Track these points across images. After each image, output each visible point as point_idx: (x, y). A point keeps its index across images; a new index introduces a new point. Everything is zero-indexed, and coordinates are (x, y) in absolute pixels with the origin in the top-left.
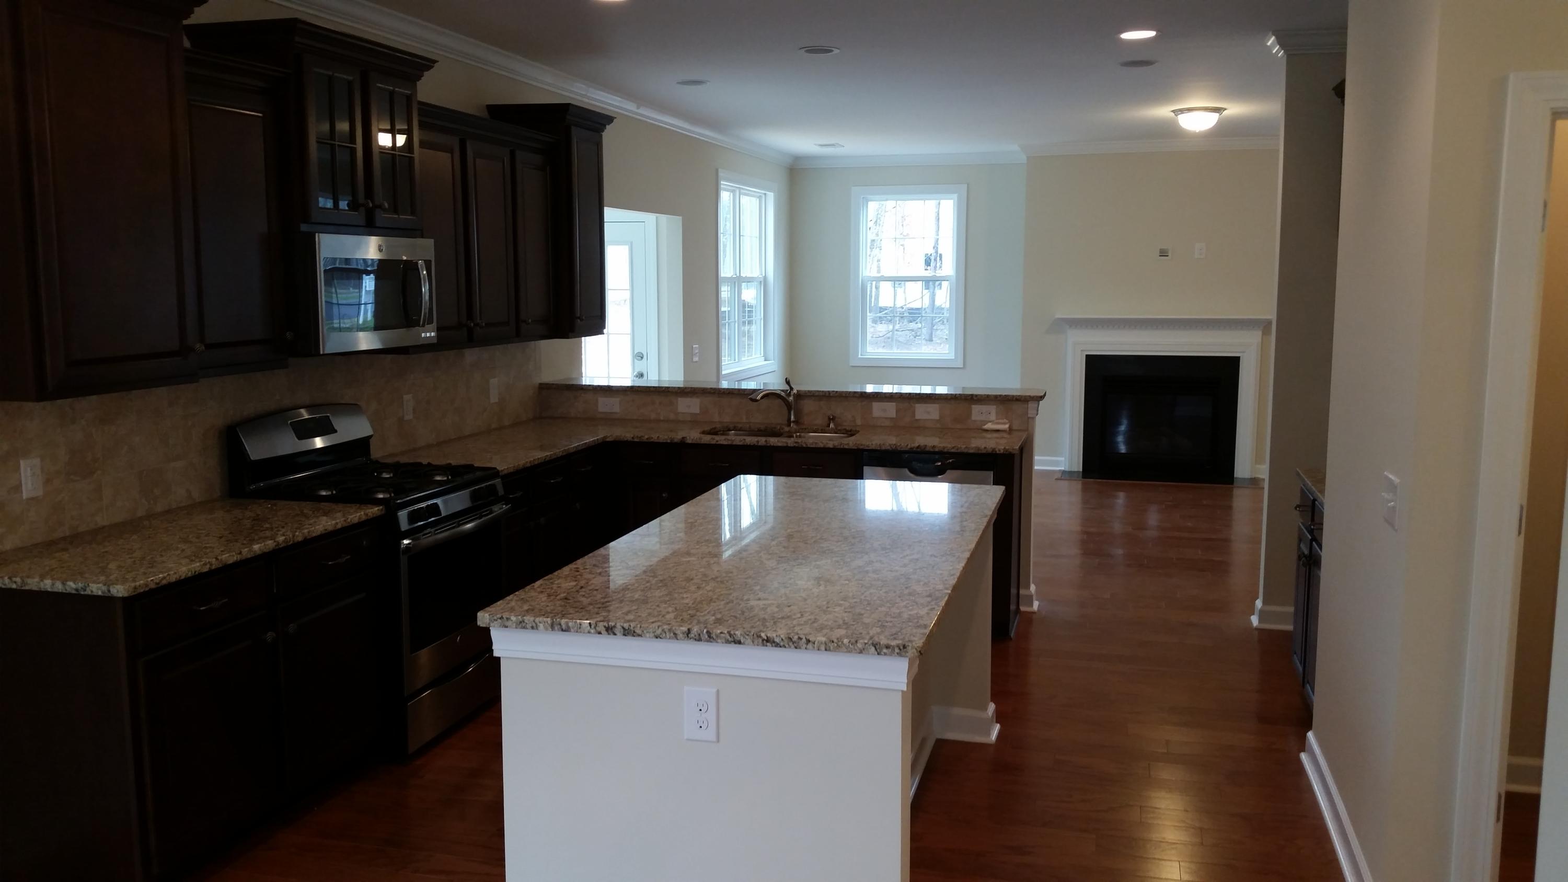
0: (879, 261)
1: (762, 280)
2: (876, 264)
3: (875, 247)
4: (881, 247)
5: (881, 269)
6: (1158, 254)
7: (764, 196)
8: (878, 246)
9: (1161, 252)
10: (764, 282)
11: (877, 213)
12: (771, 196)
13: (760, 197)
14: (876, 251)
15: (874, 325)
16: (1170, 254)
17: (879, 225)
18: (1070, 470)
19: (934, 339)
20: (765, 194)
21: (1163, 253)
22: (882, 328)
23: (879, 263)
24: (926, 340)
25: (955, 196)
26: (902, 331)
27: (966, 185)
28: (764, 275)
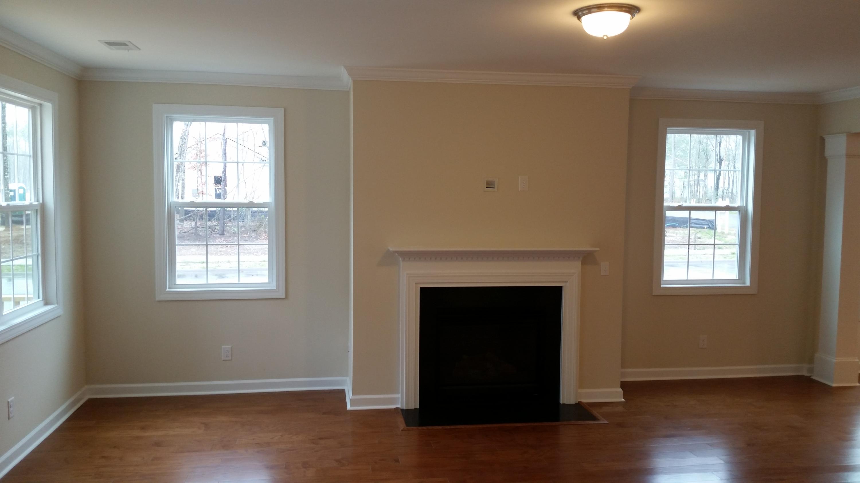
0: (183, 180)
1: (39, 208)
2: (181, 181)
3: (180, 171)
4: (185, 171)
5: (185, 185)
6: (486, 186)
7: (39, 107)
8: (183, 170)
9: (487, 184)
10: (42, 209)
11: (181, 148)
12: (48, 107)
13: (33, 109)
14: (181, 174)
15: (181, 223)
16: (496, 186)
17: (183, 156)
18: (407, 408)
19: (226, 233)
20: (41, 105)
21: (490, 185)
22: (188, 225)
23: (183, 181)
24: (220, 234)
25: (272, 120)
26: (202, 228)
27: (283, 110)
28: (41, 201)
